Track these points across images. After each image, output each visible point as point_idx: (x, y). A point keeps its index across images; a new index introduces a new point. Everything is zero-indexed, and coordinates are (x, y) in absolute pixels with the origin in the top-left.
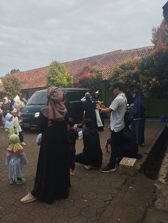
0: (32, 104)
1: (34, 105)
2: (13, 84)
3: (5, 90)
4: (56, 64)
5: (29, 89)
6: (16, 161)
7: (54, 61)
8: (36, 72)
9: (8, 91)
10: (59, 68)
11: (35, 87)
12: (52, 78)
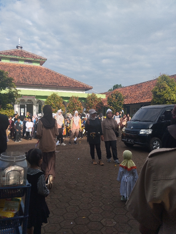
0: (137, 120)
1: (139, 121)
2: (116, 98)
3: (108, 105)
4: (164, 78)
5: (131, 104)
6: (129, 178)
7: (161, 74)
8: (139, 87)
9: (111, 106)
10: (167, 82)
11: (138, 102)
12: (158, 93)
